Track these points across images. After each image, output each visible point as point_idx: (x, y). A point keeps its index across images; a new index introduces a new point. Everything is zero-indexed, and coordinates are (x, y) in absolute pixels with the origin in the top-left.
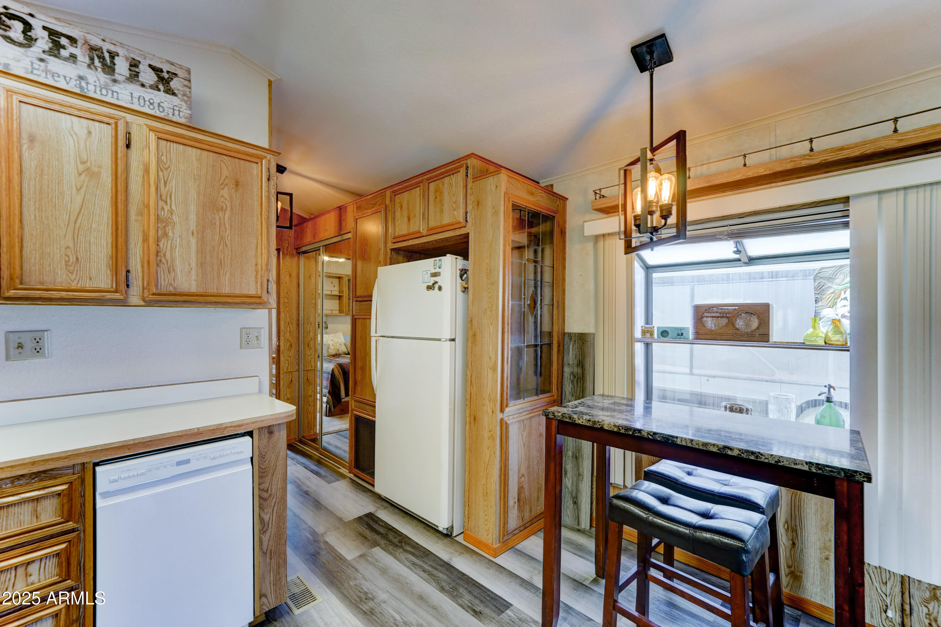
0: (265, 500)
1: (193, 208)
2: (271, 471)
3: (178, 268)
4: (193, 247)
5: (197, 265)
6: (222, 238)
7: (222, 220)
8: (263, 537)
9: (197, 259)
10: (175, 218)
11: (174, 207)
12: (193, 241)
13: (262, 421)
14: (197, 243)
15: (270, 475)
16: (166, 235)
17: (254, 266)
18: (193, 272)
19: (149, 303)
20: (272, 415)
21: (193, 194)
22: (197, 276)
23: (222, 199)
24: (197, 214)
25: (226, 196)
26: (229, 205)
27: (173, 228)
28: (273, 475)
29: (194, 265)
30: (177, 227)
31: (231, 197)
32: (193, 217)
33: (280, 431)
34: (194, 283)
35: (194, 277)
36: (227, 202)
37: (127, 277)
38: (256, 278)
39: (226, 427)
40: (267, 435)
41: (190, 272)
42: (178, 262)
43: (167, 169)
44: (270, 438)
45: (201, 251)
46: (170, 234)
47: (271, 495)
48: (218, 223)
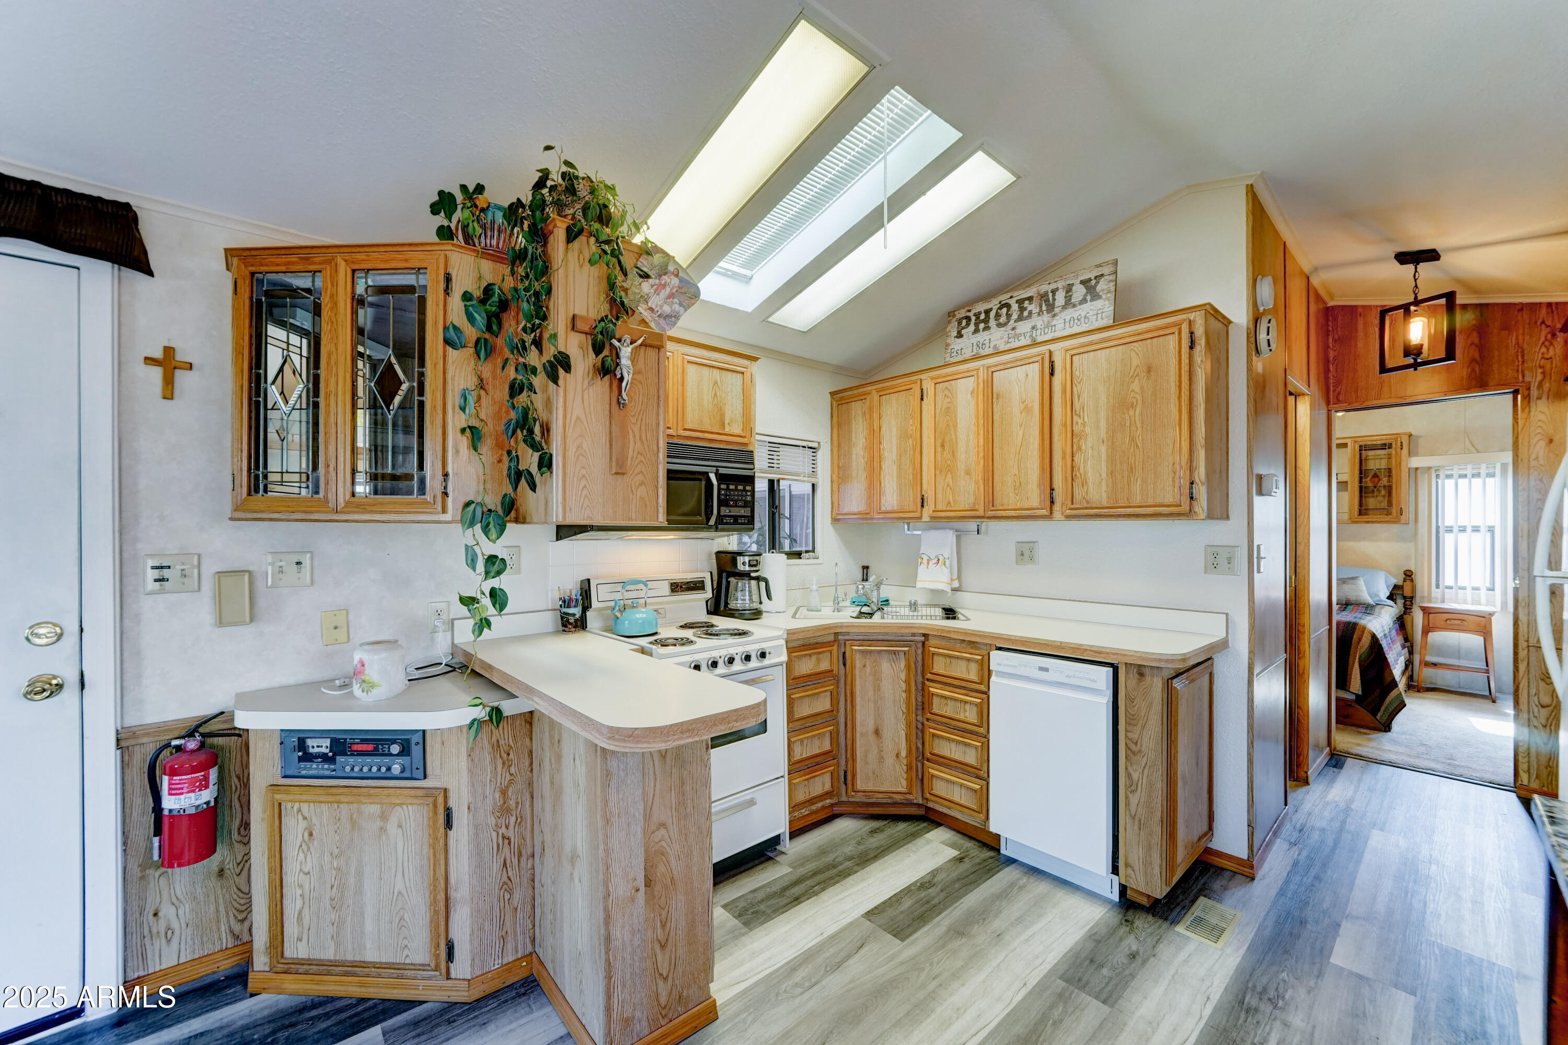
0: (1134, 753)
1: (1103, 414)
2: (1140, 722)
3: (1090, 482)
4: (1104, 456)
5: (1107, 475)
6: (1132, 439)
7: (1132, 419)
8: (1131, 796)
9: (1107, 468)
10: (1088, 430)
11: (1086, 419)
12: (1103, 449)
13: (1124, 655)
14: (1107, 450)
15: (1140, 725)
16: (1079, 449)
17: (1170, 466)
18: (1104, 483)
19: (1069, 517)
20: (1136, 652)
21: (1103, 400)
22: (1107, 486)
23: (1133, 394)
24: (1107, 419)
25: (1137, 389)
26: (1139, 398)
27: (1086, 440)
28: (1143, 728)
29: (1104, 475)
30: (1089, 438)
31: (1142, 388)
32: (1103, 424)
33: (1152, 676)
34: (1104, 495)
35: (1104, 488)
36: (1137, 396)
37: (1051, 494)
38: (1174, 481)
39: (1086, 650)
40: (1136, 676)
41: (1100, 483)
42: (1090, 475)
43: (1079, 383)
44: (1140, 681)
45: (1111, 460)
46: (1083, 447)
47: (1140, 751)
48: (1128, 424)
